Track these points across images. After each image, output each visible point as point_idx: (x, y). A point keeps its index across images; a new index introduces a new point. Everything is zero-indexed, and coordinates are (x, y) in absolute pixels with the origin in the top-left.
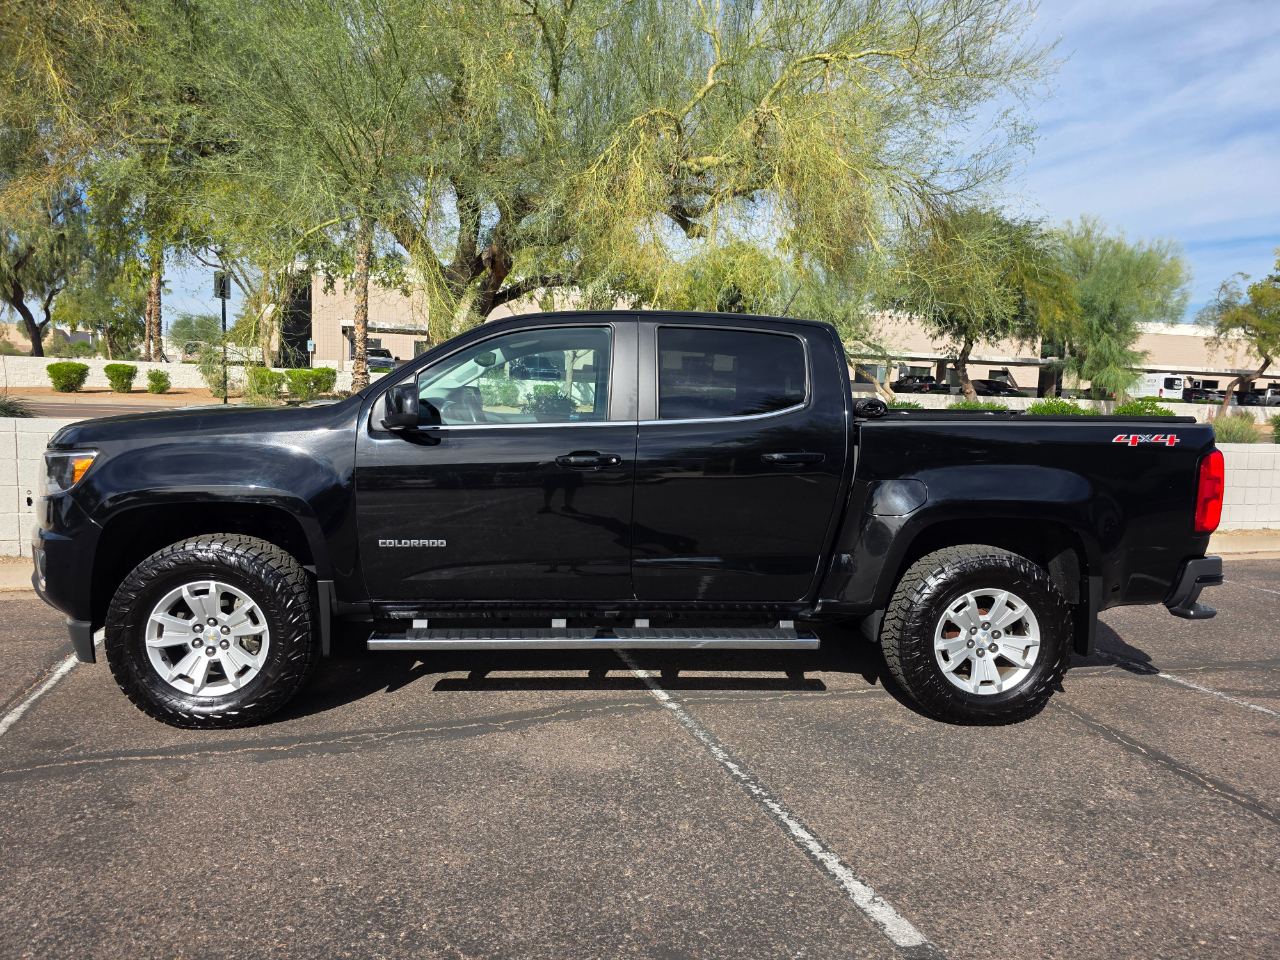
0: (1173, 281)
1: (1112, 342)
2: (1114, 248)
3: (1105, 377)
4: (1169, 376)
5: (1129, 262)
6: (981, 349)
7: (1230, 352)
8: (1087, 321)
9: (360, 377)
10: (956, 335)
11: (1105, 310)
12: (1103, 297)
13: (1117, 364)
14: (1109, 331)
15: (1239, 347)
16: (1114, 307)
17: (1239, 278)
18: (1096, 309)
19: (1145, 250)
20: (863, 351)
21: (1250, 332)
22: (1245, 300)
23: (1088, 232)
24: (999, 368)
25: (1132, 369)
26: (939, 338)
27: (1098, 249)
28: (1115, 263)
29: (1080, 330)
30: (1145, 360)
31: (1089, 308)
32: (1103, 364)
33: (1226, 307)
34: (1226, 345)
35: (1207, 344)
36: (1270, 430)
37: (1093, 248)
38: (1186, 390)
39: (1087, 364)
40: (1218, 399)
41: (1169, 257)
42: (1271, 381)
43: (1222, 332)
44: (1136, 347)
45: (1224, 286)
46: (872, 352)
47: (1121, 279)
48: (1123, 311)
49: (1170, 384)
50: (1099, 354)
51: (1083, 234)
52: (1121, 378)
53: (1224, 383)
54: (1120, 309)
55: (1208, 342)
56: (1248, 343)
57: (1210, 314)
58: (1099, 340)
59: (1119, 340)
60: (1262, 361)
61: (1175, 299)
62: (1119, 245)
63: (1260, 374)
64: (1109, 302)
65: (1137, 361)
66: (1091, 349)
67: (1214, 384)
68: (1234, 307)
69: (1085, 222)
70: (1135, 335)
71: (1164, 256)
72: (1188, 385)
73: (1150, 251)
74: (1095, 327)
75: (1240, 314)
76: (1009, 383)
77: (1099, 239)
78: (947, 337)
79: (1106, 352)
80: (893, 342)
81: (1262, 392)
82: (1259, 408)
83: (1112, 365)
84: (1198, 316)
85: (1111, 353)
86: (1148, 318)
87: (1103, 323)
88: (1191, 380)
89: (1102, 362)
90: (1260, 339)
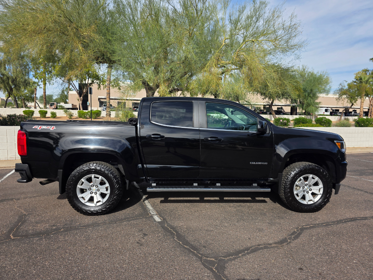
0: (327, 82)
1: (311, 100)
2: (311, 74)
3: (310, 109)
4: (326, 108)
5: (315, 78)
6: (276, 102)
7: (342, 102)
8: (304, 94)
9: (108, 112)
10: (270, 98)
11: (309, 91)
12: (309, 88)
13: (313, 106)
14: (310, 97)
15: (345, 100)
16: (311, 90)
17: (345, 82)
18: (307, 91)
19: (319, 74)
20: (245, 103)
21: (348, 96)
22: (346, 87)
23: (304, 70)
24: (280, 107)
25: (317, 107)
26: (265, 99)
27: (307, 74)
28: (312, 78)
29: (303, 96)
30: (320, 104)
31: (305, 90)
32: (309, 106)
33: (341, 90)
34: (341, 100)
35: (336, 100)
36: (354, 123)
37: (306, 74)
38: (331, 112)
39: (305, 106)
40: (339, 115)
41: (326, 76)
42: (354, 109)
43: (340, 96)
44: (317, 101)
45: (340, 84)
46: (247, 103)
47: (313, 83)
48: (314, 91)
49: (326, 111)
50: (307, 103)
51: (303, 70)
52: (314, 109)
53: (341, 110)
54: (313, 91)
55: (337, 99)
56: (347, 99)
57: (337, 92)
58: (308, 99)
59: (313, 99)
60: (351, 104)
61: (328, 87)
62: (312, 73)
63: (351, 108)
64: (310, 89)
65: (318, 105)
66: (306, 102)
67: (338, 110)
68: (343, 90)
69: (303, 67)
70: (317, 97)
71: (324, 76)
72: (331, 111)
73: (321, 75)
74: (306, 96)
75: (345, 92)
76: (282, 111)
77: (307, 71)
78: (267, 99)
79: (309, 102)
80: (253, 101)
81: (351, 112)
82: (351, 117)
83: (311, 106)
84: (334, 92)
85: (311, 103)
86: (321, 93)
87: (309, 95)
88: (332, 109)
89: (309, 105)
90: (350, 98)
